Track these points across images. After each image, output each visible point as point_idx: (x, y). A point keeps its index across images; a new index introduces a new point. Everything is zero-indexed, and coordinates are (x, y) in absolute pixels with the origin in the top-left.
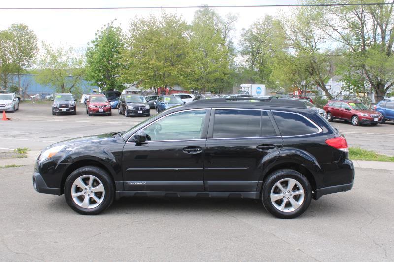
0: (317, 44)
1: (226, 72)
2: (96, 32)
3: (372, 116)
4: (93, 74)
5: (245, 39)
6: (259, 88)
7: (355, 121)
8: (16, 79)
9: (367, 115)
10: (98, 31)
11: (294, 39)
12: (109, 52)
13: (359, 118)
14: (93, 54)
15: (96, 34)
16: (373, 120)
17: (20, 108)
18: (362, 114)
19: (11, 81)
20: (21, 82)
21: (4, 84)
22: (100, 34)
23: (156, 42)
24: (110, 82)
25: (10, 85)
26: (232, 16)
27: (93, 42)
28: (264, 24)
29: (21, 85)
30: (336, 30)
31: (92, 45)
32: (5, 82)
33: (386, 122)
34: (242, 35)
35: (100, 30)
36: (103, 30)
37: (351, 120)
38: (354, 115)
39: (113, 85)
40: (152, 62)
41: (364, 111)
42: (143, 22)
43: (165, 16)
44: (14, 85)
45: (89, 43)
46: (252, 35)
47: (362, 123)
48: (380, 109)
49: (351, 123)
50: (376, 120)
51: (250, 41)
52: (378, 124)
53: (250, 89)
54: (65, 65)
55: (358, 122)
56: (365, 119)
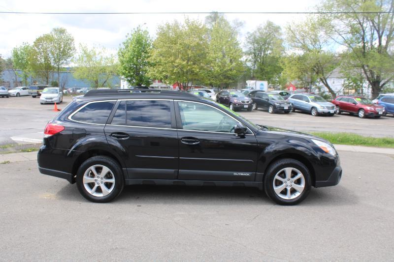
0: (322, 47)
1: (241, 70)
2: (127, 35)
3: (378, 109)
4: (124, 71)
5: (248, 42)
6: (262, 85)
7: (361, 114)
8: (56, 75)
9: (373, 109)
10: (128, 34)
11: (302, 42)
12: (138, 52)
13: (366, 111)
14: (124, 54)
15: (126, 36)
16: (378, 113)
17: (63, 101)
18: (368, 108)
19: (51, 77)
20: (61, 78)
21: (46, 80)
22: (130, 36)
23: (180, 44)
24: (139, 78)
25: (50, 80)
26: (238, 22)
27: (124, 43)
28: (266, 29)
29: (60, 81)
30: (340, 35)
31: (123, 47)
32: (47, 78)
33: (387, 115)
34: (246, 38)
35: (130, 33)
36: (133, 33)
37: (358, 113)
38: (361, 109)
39: (141, 81)
40: (177, 61)
41: (369, 105)
42: (168, 27)
43: (187, 21)
44: (54, 80)
45: (120, 45)
46: (255, 38)
47: (368, 116)
48: (382, 104)
49: (358, 116)
50: (381, 113)
51: (253, 43)
52: (381, 117)
53: (254, 85)
54: (100, 63)
55: (364, 114)
56: (371, 112)
